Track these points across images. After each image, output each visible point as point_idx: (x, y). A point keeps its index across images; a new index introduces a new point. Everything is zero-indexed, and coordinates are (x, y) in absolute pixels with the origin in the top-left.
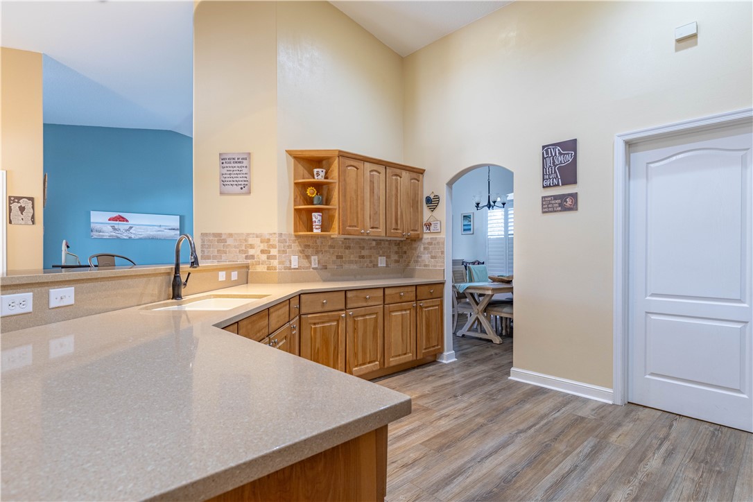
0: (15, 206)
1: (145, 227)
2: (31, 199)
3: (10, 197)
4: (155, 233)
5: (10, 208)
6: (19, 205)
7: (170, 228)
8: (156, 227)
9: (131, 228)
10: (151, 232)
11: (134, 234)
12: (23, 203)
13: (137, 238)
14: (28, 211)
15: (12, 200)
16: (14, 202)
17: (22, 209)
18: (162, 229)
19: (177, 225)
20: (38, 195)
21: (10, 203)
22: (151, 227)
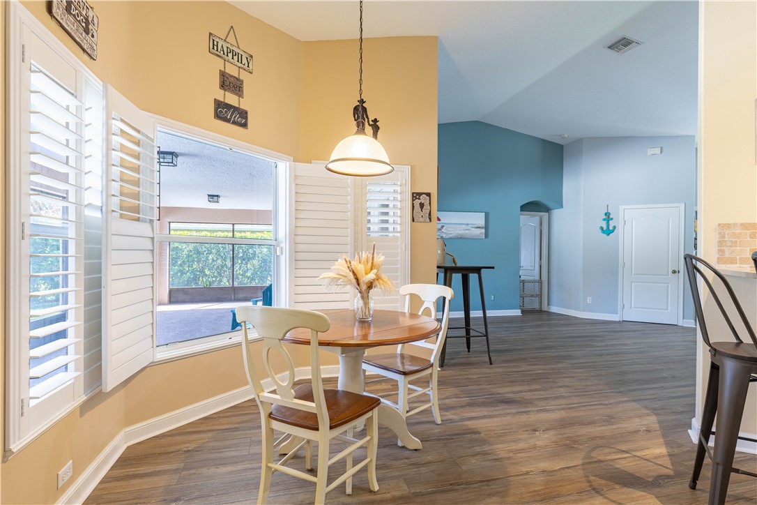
0: (417, 202)
1: (454, 226)
2: (429, 195)
3: (413, 193)
4: (463, 232)
5: (413, 204)
6: (420, 201)
7: (476, 226)
8: (464, 226)
9: (443, 227)
10: (459, 231)
11: (445, 233)
12: (424, 199)
13: (448, 237)
14: (426, 207)
15: (416, 196)
16: (416, 199)
17: (422, 205)
18: (469, 227)
19: (482, 222)
20: (434, 191)
21: (413, 200)
22: (460, 226)
